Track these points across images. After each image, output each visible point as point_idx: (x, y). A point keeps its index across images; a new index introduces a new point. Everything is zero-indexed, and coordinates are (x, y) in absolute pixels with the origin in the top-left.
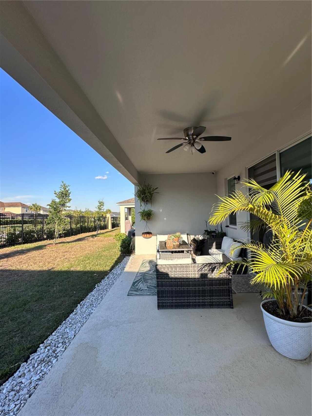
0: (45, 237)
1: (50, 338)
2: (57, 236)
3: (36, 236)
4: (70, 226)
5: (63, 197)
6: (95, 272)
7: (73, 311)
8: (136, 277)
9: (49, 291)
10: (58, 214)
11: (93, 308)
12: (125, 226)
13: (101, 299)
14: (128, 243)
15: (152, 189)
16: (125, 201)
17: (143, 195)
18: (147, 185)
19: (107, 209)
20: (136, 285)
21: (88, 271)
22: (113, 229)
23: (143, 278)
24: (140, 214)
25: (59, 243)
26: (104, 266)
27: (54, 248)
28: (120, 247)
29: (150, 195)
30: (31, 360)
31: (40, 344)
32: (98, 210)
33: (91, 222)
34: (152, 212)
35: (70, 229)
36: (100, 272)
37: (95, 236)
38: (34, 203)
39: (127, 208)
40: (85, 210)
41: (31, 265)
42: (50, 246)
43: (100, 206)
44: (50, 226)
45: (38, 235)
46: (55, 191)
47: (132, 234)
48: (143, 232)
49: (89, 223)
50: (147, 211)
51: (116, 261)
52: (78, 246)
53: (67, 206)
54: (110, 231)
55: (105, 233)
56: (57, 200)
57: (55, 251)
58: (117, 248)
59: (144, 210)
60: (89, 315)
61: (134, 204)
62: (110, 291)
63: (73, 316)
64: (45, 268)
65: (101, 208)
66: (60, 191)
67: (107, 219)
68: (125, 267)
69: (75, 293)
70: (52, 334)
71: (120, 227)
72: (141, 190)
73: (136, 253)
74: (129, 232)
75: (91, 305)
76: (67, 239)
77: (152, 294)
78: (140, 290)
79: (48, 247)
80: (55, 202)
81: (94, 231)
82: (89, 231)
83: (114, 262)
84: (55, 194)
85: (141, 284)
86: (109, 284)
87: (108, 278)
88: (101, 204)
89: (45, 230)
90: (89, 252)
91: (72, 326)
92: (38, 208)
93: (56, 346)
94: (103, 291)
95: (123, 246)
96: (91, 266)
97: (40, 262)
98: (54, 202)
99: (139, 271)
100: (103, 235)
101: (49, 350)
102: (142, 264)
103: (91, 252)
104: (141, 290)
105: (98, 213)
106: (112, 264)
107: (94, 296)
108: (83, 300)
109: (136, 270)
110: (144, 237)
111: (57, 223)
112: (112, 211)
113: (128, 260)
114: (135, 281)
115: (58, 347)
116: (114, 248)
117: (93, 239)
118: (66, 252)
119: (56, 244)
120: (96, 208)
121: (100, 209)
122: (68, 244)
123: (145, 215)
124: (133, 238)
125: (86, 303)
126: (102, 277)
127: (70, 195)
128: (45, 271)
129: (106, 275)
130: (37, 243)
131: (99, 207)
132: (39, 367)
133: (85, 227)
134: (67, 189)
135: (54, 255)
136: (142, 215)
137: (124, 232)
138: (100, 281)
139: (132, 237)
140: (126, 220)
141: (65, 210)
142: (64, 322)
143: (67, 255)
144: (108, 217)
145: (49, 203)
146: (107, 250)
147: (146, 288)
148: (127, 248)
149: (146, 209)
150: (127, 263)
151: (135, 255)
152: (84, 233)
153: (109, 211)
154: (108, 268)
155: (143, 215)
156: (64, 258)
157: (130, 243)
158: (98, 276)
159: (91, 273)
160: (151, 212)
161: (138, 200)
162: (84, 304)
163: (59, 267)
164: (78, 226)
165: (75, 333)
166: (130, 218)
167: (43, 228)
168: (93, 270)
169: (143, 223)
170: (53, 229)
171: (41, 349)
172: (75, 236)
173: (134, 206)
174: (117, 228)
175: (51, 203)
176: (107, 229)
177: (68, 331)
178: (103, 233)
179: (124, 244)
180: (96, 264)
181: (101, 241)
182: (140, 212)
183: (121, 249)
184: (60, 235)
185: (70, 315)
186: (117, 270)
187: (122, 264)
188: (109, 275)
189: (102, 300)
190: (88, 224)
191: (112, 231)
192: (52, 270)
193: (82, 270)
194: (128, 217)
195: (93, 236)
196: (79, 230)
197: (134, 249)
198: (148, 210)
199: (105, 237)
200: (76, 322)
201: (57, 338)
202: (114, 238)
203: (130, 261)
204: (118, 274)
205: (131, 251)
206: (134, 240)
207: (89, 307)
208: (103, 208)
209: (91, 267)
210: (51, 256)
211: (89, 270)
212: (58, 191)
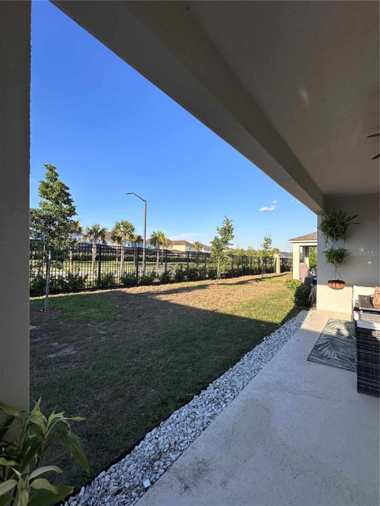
0: (207, 276)
1: (218, 380)
2: (219, 276)
3: (199, 275)
4: (232, 267)
5: (226, 233)
6: (263, 322)
7: (240, 360)
8: (319, 339)
9: (215, 333)
10: (220, 252)
11: (262, 363)
12: (300, 270)
13: (271, 355)
14: (306, 293)
15: (346, 218)
16: (300, 237)
17: (331, 228)
18: (338, 212)
19: (274, 248)
20: (319, 349)
21: (255, 320)
22: (282, 274)
23: (330, 343)
24: (325, 254)
25: (221, 284)
26: (274, 317)
27: (216, 288)
28: (294, 296)
29: (342, 227)
30: (202, 395)
31: (209, 383)
32: (264, 249)
33: (255, 263)
34: (346, 252)
35: (231, 270)
36: (268, 323)
37: (260, 280)
38: (197, 242)
39: (303, 247)
40: (248, 249)
41: (197, 304)
42: (212, 287)
43: (267, 244)
44: (212, 265)
45: (201, 274)
46: (218, 228)
47: (311, 282)
48: (330, 280)
49: (253, 265)
50: (338, 251)
51: (289, 314)
52: (241, 290)
53: (230, 244)
54: (278, 275)
55: (272, 277)
56: (220, 237)
57: (217, 292)
58: (289, 297)
59: (332, 249)
60: (258, 369)
61: (316, 241)
62: (282, 349)
63: (240, 366)
64: (209, 308)
65: (267, 246)
66: (222, 227)
67: (275, 260)
68: (302, 324)
69: (241, 342)
70: (219, 377)
71: (292, 270)
72: (328, 220)
73: (317, 308)
74: (306, 279)
75: (259, 359)
76: (229, 281)
77: (347, 368)
78: (326, 358)
79: (211, 287)
80: (218, 239)
81: (258, 274)
82: (253, 274)
83: (286, 315)
84: (218, 230)
85: (328, 351)
86: (281, 341)
87: (278, 332)
88: (268, 241)
89: (207, 269)
90: (254, 298)
91: (239, 376)
92: (200, 247)
93: (225, 391)
94: (274, 347)
95: (298, 295)
96: (257, 314)
97: (204, 301)
98: (216, 239)
99: (324, 332)
100: (270, 280)
101: (217, 392)
102: (328, 324)
103: (256, 298)
104: (329, 359)
105: (264, 252)
106: (284, 317)
107: (263, 350)
108: (250, 351)
109: (320, 331)
110: (330, 287)
111: (219, 262)
112: (281, 250)
113: (306, 315)
114: (317, 344)
115: (226, 392)
116: (286, 297)
117: (257, 283)
118: (229, 294)
119: (218, 284)
120: (262, 246)
121: (266, 248)
122: (230, 287)
123: (334, 257)
124: (314, 286)
125: (253, 355)
126: (272, 330)
127: (233, 231)
128: (209, 311)
129: (277, 329)
130: (200, 282)
131: (264, 245)
132: (210, 405)
133: (248, 269)
134: (230, 224)
135: (217, 297)
136: (329, 256)
137: (298, 279)
138: (269, 335)
139: (312, 285)
140: (301, 263)
141: (227, 248)
142: (231, 368)
143: (230, 298)
144: (276, 258)
145: (212, 240)
146: (276, 298)
147: (336, 358)
148: (305, 299)
149: (336, 248)
150: (304, 318)
151: (316, 309)
152: (247, 275)
153: (277, 251)
154: (278, 321)
155: (331, 256)
156: (227, 300)
157: (309, 293)
158: (267, 328)
159: (258, 323)
160: (343, 252)
161: (323, 234)
162: (251, 356)
163: (222, 309)
164: (240, 266)
165: (243, 384)
166: (307, 260)
167: (205, 266)
168: (260, 320)
169: (331, 267)
170: (214, 269)
171: (211, 389)
172: (236, 279)
173: (316, 244)
174: (288, 272)
175: (214, 241)
176: (275, 273)
177: (236, 380)
178: (269, 278)
179: (299, 294)
180: (264, 312)
181: (268, 287)
182: (325, 252)
183: (296, 300)
184: (221, 275)
185: (237, 364)
186: (291, 325)
187: (297, 318)
188: (280, 329)
189: (272, 357)
190: (251, 265)
191: (281, 275)
192: (216, 311)
193: (247, 317)
194: (304, 259)
195: (257, 280)
196: (241, 272)
197: (315, 301)
198: (339, 249)
199: (271, 282)
200: (244, 373)
201: (224, 383)
202: (284, 285)
203: (308, 317)
204: (292, 330)
205: (310, 304)
206: (315, 289)
207: (257, 361)
208: (270, 247)
209: (257, 316)
210: (214, 297)
211: (255, 318)
212: (221, 227)
